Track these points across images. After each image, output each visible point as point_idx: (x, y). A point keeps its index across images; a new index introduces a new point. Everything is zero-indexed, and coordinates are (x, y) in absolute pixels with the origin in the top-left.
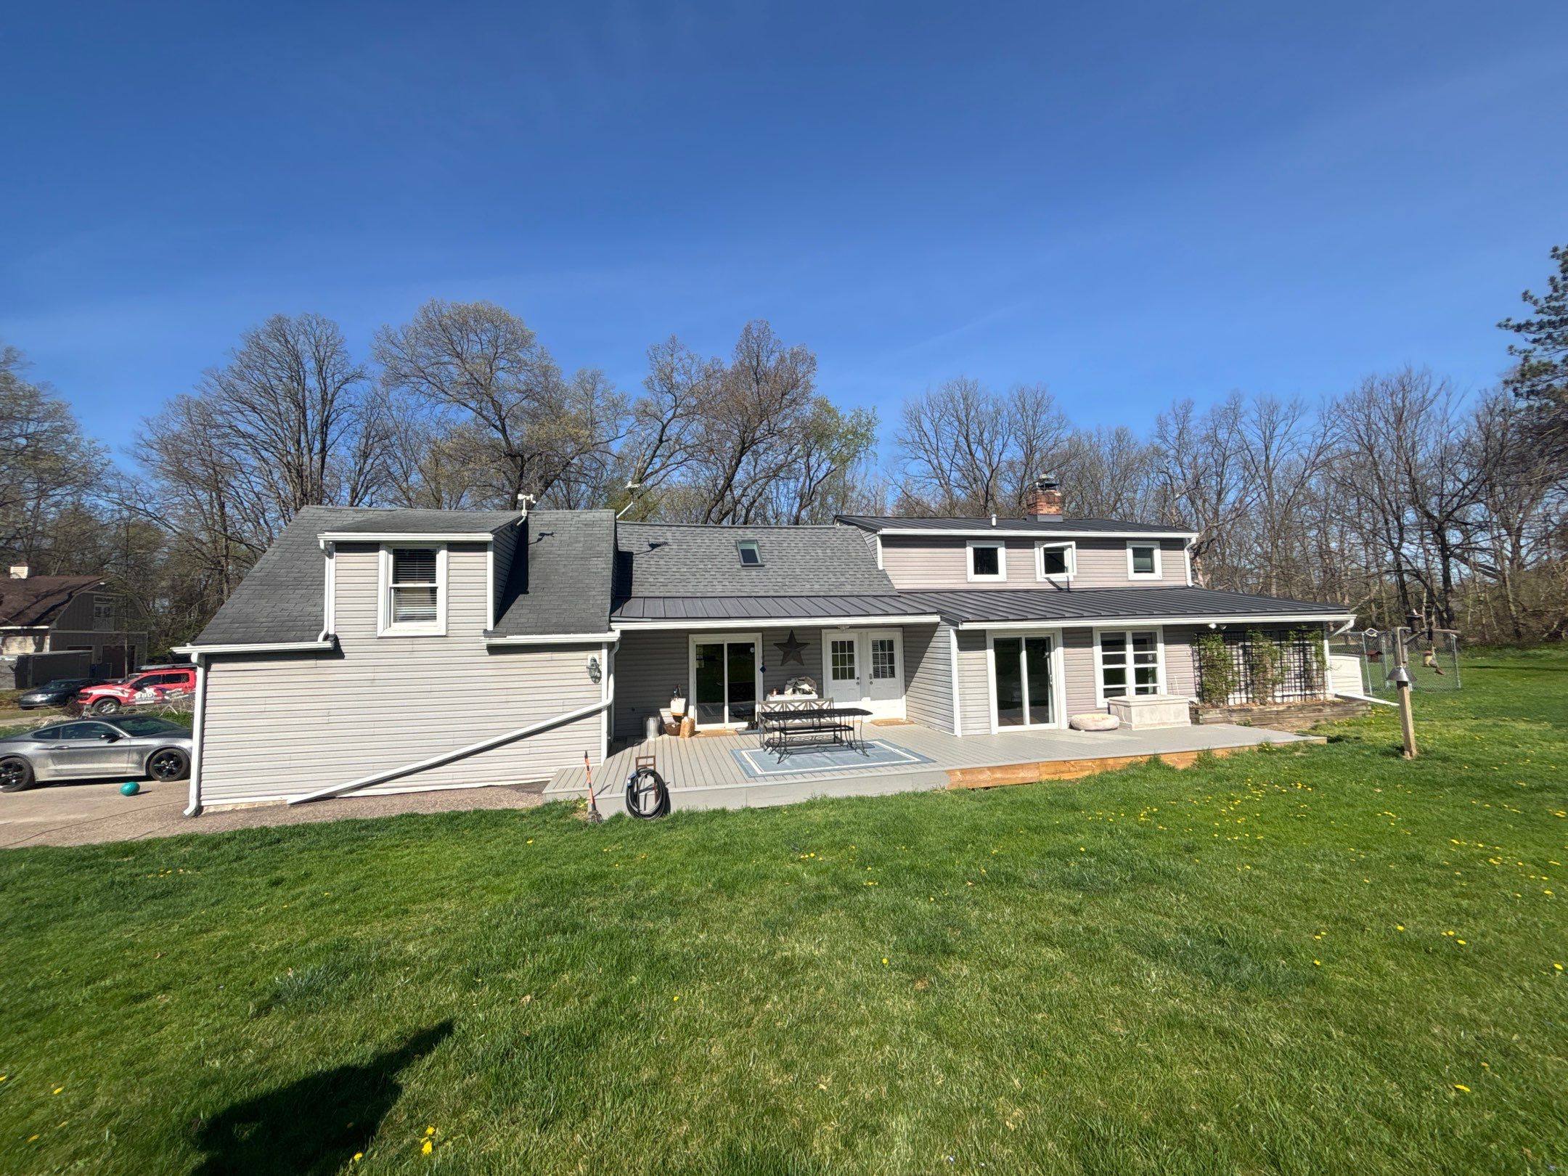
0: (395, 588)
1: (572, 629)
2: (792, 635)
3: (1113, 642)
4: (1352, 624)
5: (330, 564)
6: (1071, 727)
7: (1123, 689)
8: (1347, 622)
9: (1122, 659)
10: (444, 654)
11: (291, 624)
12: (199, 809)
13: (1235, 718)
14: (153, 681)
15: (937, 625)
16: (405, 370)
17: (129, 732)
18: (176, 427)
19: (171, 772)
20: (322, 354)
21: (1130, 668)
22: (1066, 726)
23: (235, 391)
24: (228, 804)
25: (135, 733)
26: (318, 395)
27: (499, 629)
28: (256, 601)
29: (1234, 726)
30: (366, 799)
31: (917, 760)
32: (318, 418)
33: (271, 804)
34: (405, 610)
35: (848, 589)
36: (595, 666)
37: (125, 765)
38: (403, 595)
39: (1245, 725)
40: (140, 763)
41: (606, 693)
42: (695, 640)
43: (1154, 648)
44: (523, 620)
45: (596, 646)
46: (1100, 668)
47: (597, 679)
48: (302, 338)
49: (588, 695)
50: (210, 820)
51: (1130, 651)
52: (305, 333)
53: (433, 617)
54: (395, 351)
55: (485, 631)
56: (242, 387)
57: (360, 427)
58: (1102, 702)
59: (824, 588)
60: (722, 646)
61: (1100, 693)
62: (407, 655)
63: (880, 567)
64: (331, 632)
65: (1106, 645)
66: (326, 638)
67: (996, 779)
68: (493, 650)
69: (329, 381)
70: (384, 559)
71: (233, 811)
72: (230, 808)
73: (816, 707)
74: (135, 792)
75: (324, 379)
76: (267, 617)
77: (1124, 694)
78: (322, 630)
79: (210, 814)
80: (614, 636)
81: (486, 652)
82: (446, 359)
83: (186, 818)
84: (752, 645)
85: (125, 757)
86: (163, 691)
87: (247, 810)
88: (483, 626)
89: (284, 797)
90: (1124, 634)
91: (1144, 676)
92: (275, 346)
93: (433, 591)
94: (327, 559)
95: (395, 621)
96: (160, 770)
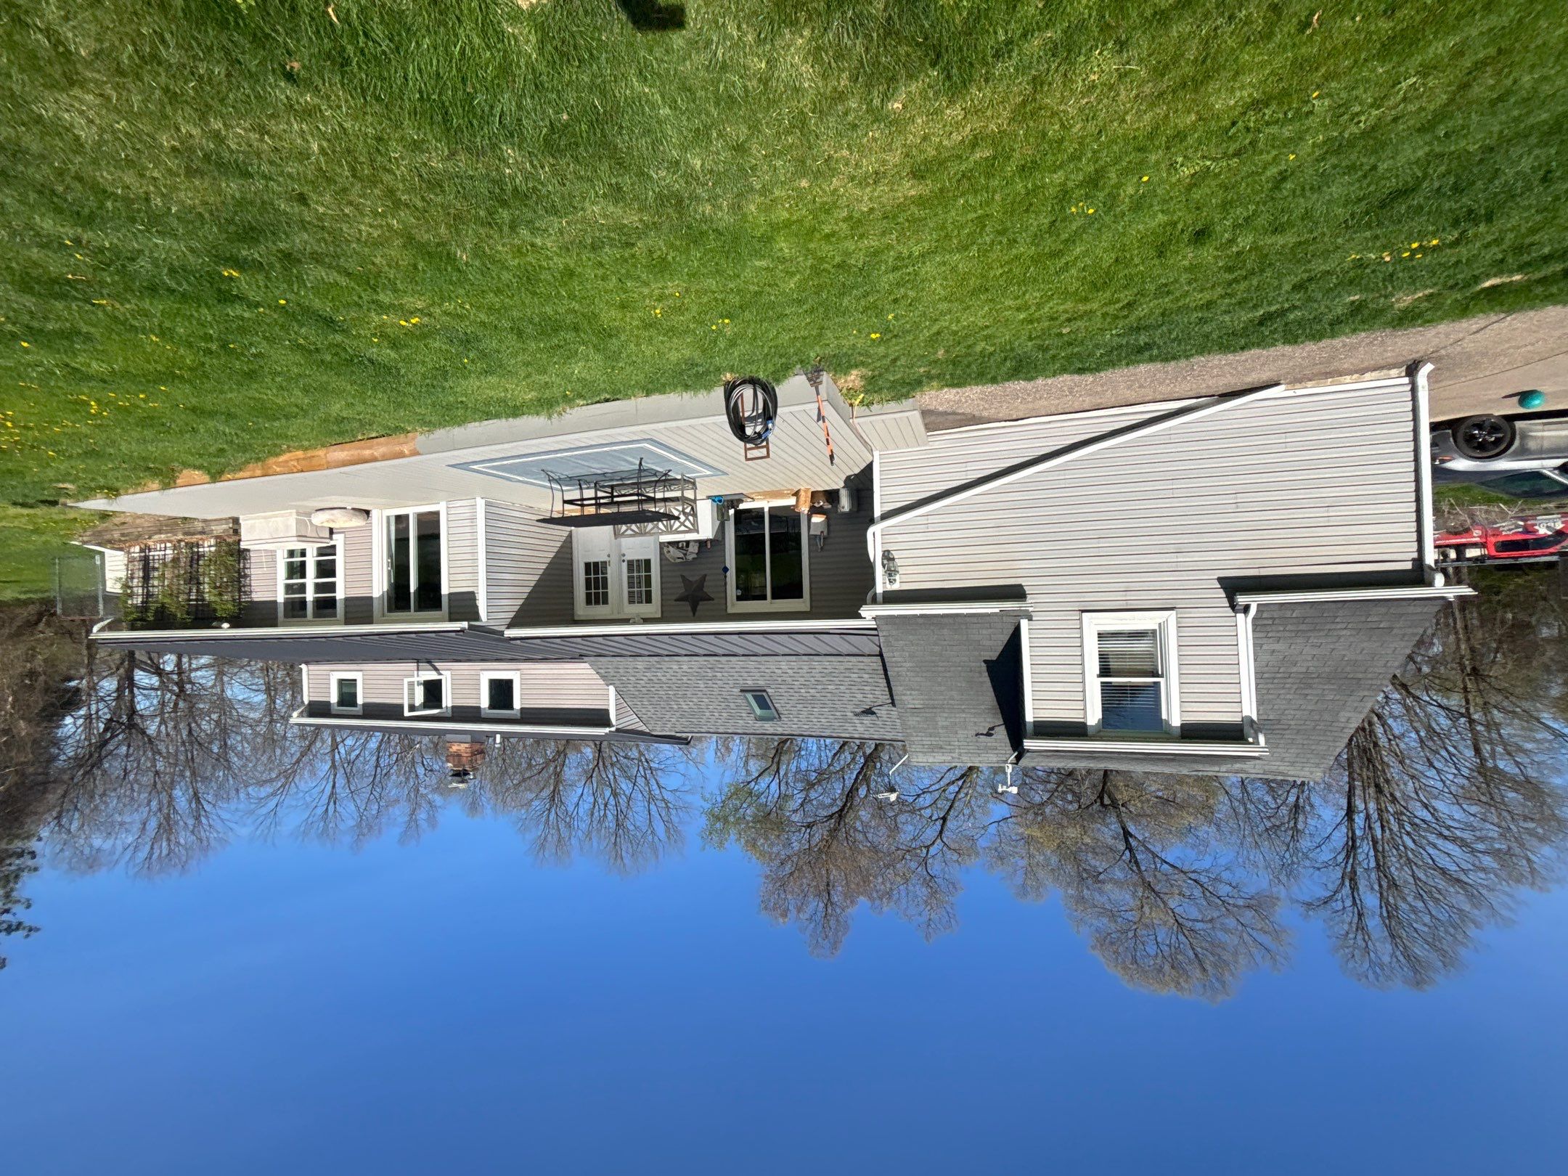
0: (1158, 676)
1: (920, 621)
2: (694, 610)
3: (326, 607)
4: (95, 629)
5: (1249, 709)
6: (367, 512)
7: (320, 555)
8: (102, 630)
9: (319, 588)
10: (1085, 588)
11: (1303, 627)
12: (1412, 370)
13: (199, 526)
14: (1542, 543)
15: (510, 626)
16: (1249, 914)
17: (1548, 478)
18: (1546, 850)
19: (1479, 426)
20: (1360, 937)
21: (311, 579)
22: (374, 514)
23: (1470, 897)
24: (1370, 381)
25: (1536, 475)
26: (1362, 884)
27: (1014, 620)
28: (1360, 658)
29: (201, 517)
30: (1176, 395)
31: (475, 467)
32: (1361, 857)
33: (1310, 384)
34: (1141, 646)
35: (641, 663)
36: (891, 573)
37: (1546, 434)
38: (1146, 665)
39: (185, 519)
40: (1524, 436)
41: (876, 540)
42: (802, 604)
43: (286, 599)
44: (984, 632)
45: (891, 598)
46: (339, 580)
47: (887, 556)
48: (1386, 959)
49: (900, 538)
50: (1389, 356)
51: (310, 595)
52: (1381, 966)
53: (1101, 636)
54: (1262, 938)
55: (1030, 619)
56: (1459, 899)
57: (1305, 843)
58: (338, 540)
59: (666, 665)
60: (774, 597)
61: (340, 551)
62: (1133, 587)
63: (612, 689)
64: (1240, 616)
65: (331, 603)
66: (1246, 609)
67: (370, 448)
68: (1016, 593)
69: (1349, 903)
70: (1174, 715)
71: (1362, 371)
72: (1368, 376)
73: (634, 527)
74: (1524, 397)
75: (1354, 903)
76: (1339, 637)
77: (319, 549)
78: (1254, 619)
79: (1394, 366)
80: (869, 613)
81: (1028, 590)
82: (1199, 926)
83: (1429, 360)
84: (739, 598)
85: (1546, 444)
86: (1527, 530)
87: (1341, 373)
88: (1035, 625)
89: (1291, 393)
90: (316, 615)
91: (297, 570)
92: (1419, 950)
93: (1105, 671)
94: (1255, 717)
95: (1154, 632)
96: (1494, 428)
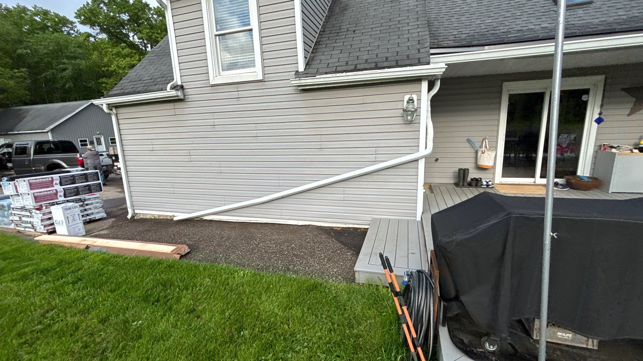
27: (309, 70)
53: (253, 64)
64: (178, 82)
78: (171, 80)
88: (293, 68)
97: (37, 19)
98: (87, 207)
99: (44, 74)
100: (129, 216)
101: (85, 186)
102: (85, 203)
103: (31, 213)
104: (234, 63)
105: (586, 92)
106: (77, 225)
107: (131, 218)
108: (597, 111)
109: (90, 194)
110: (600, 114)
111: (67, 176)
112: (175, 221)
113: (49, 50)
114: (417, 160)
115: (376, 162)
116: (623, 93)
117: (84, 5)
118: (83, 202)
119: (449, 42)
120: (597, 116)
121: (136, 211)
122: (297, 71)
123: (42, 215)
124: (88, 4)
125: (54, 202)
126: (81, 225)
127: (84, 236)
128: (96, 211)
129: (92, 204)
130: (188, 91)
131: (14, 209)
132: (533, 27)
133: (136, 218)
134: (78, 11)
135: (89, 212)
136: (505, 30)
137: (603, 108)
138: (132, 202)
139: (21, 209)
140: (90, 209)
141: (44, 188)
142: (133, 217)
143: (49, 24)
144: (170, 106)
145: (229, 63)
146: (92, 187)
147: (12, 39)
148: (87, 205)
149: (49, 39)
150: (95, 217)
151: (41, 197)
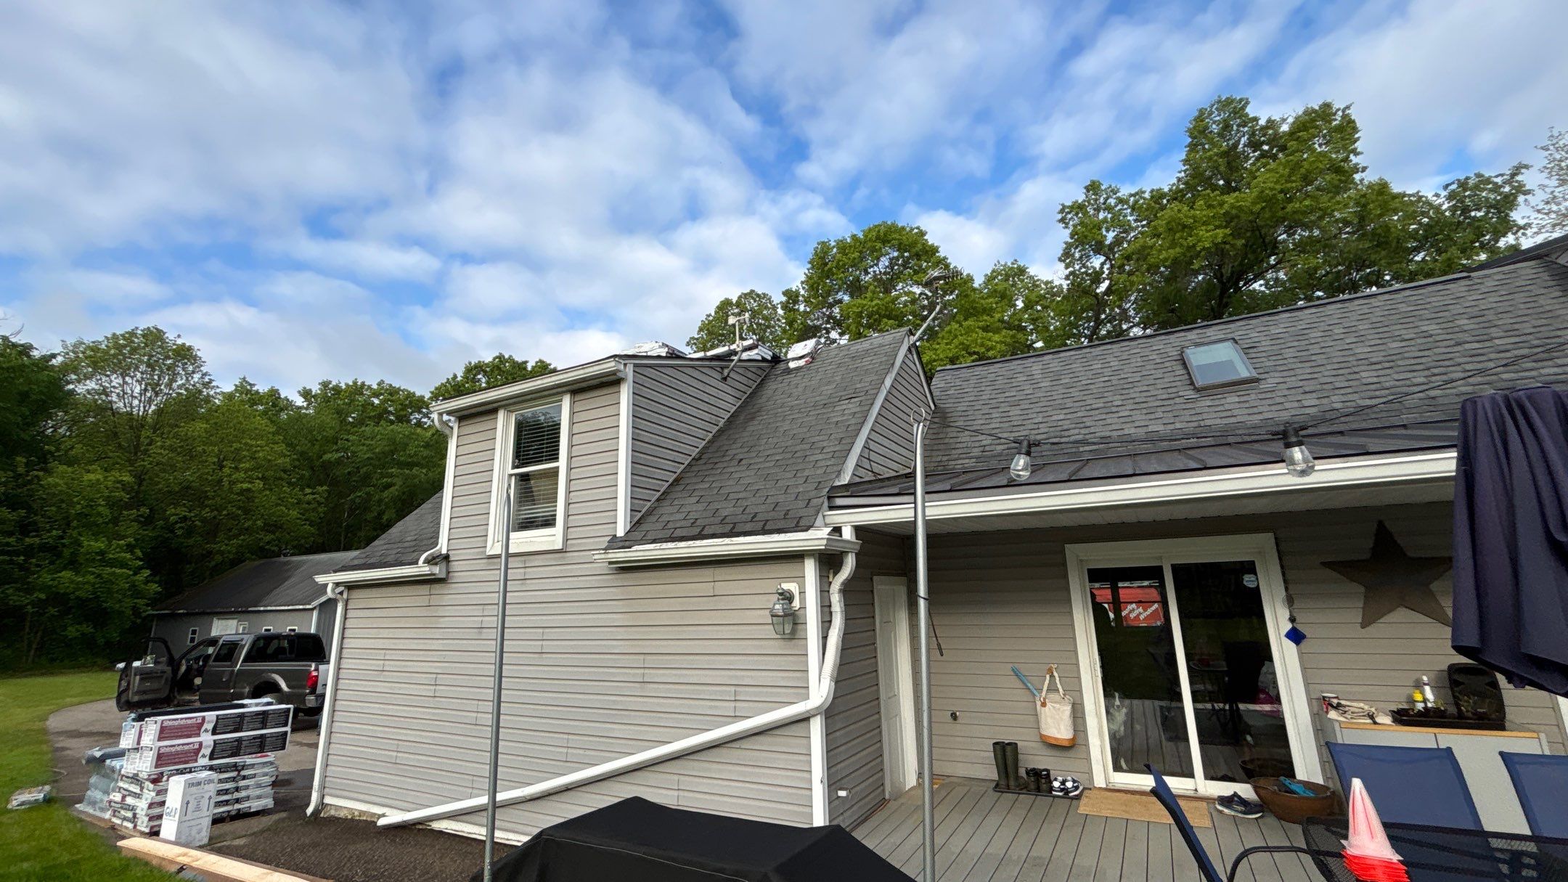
55: (614, 538)
95: (514, 529)
97: (376, 401)
98: (242, 783)
99: (352, 496)
100: (310, 810)
101: (255, 738)
102: (243, 773)
103: (142, 789)
104: (530, 518)
105: (1250, 568)
106: (198, 821)
107: (312, 814)
108: (1284, 614)
109: (259, 755)
110: (1292, 620)
111: (231, 714)
112: (379, 827)
113: (373, 453)
114: (804, 720)
115: (737, 718)
116: (1328, 572)
117: (448, 379)
118: (239, 771)
119: (967, 461)
120: (1289, 626)
121: (328, 800)
122: (615, 536)
123: (153, 794)
124: (455, 376)
125: (185, 769)
126: (207, 822)
127: (201, 848)
128: (258, 792)
129: (254, 776)
130: (455, 566)
131: (124, 778)
132: (1133, 431)
133: (322, 815)
134: (436, 389)
135: (243, 794)
136: (1080, 437)
137: (1295, 606)
138: (324, 777)
139: (132, 778)
140: (247, 787)
141: (181, 737)
142: (317, 812)
143: (391, 409)
144: (424, 589)
145: (523, 519)
146: (268, 739)
147: (323, 437)
148: (244, 778)
149: (381, 434)
150: (250, 807)
151: (170, 755)
